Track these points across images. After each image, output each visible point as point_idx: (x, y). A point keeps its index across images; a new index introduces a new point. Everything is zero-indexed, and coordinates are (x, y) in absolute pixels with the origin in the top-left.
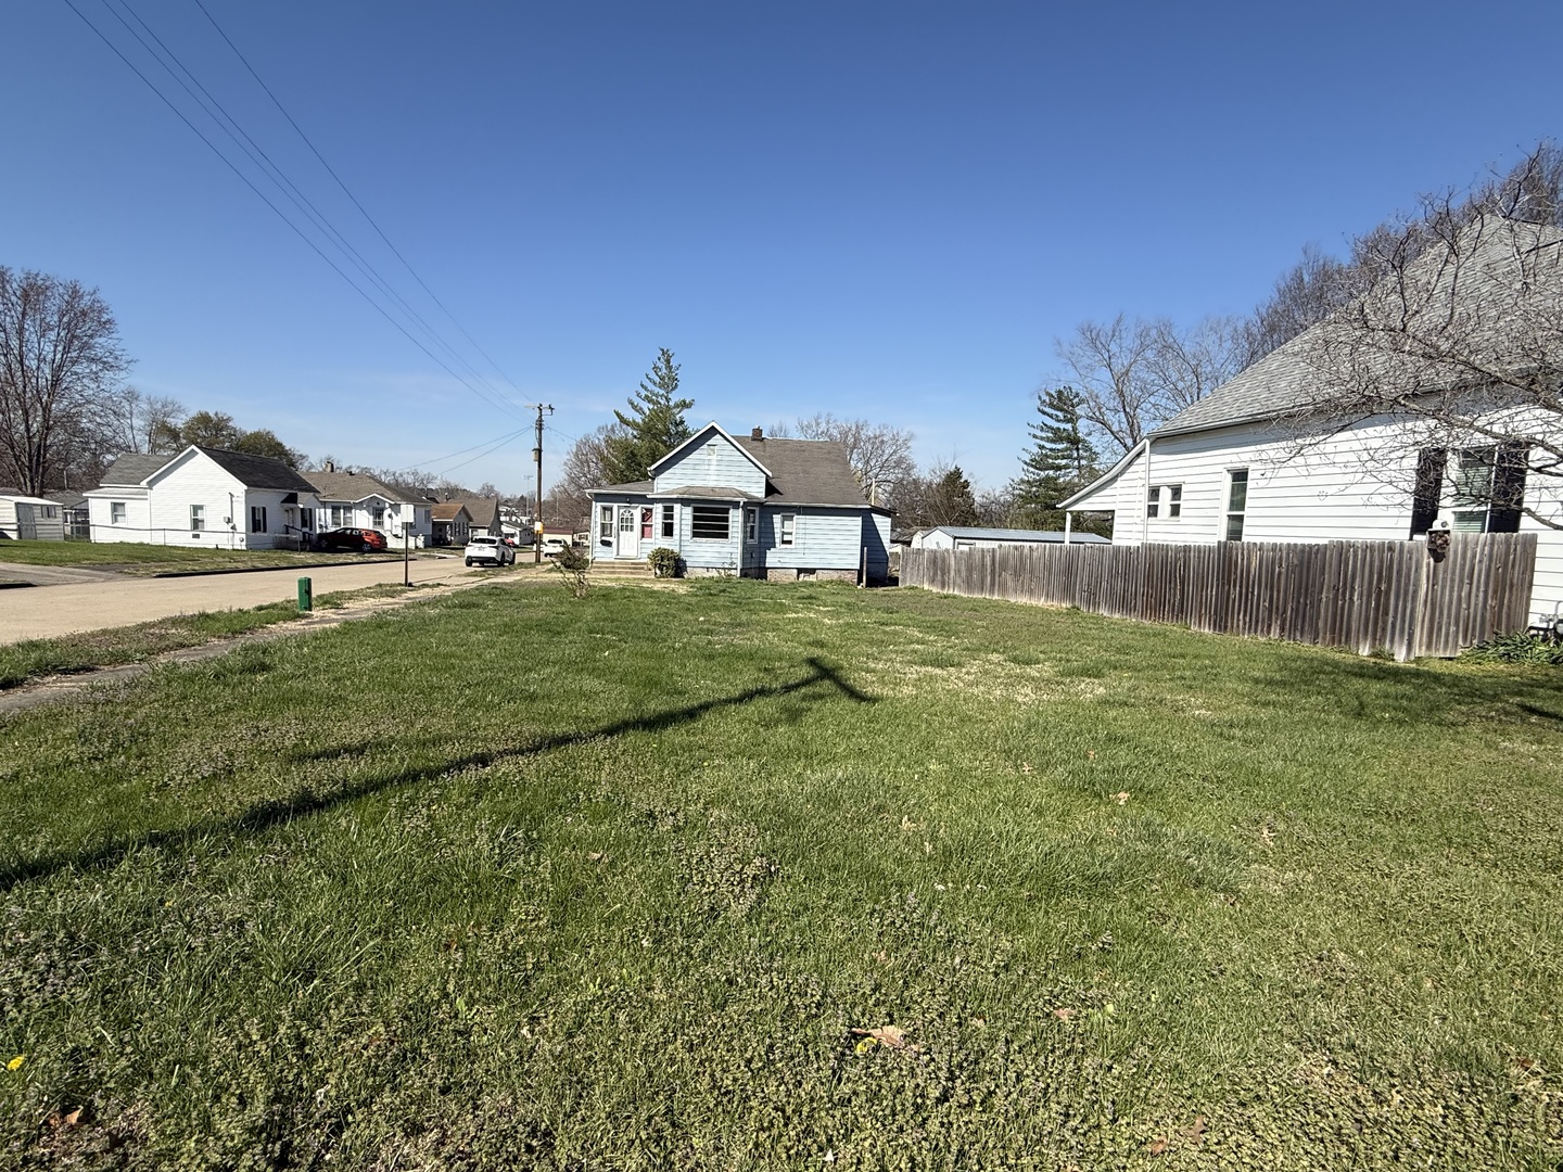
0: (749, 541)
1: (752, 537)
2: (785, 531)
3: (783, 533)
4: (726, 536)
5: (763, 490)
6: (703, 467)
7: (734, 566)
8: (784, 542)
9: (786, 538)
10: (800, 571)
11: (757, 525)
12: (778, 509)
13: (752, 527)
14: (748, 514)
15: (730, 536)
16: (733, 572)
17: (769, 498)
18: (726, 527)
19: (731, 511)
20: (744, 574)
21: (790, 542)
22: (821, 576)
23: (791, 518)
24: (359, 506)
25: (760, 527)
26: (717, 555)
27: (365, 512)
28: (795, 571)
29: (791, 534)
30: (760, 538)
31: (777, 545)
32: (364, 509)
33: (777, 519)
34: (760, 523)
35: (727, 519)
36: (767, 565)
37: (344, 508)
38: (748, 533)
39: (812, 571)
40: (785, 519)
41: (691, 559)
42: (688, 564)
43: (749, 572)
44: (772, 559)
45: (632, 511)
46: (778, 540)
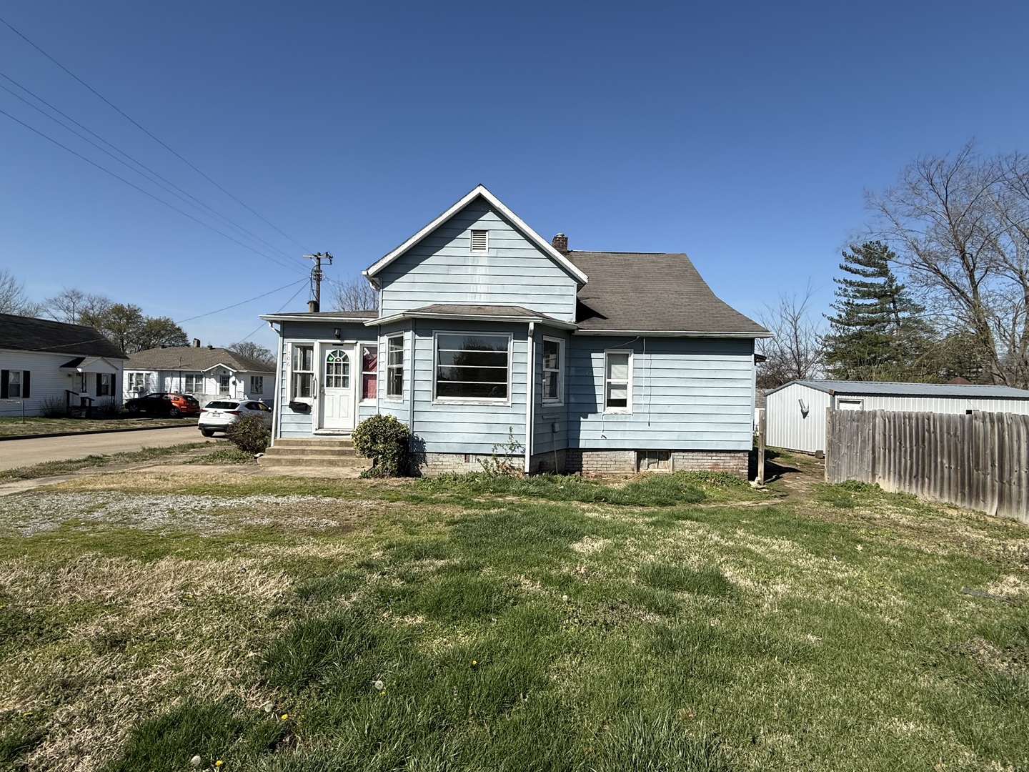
0: (549, 401)
1: (553, 394)
2: (613, 381)
3: (610, 387)
4: (502, 392)
5: (573, 309)
6: (463, 270)
7: (518, 452)
8: (612, 403)
9: (616, 395)
10: (642, 454)
11: (561, 371)
12: (601, 342)
13: (554, 376)
14: (545, 351)
15: (510, 391)
16: (516, 462)
17: (585, 324)
18: (503, 375)
19: (511, 344)
20: (539, 466)
21: (622, 403)
22: (682, 463)
23: (624, 360)
24: (208, 375)
25: (568, 376)
26: (484, 429)
27: (213, 380)
28: (633, 455)
29: (624, 387)
30: (567, 395)
31: (600, 408)
32: (212, 377)
33: (598, 360)
34: (568, 367)
35: (503, 359)
36: (582, 446)
37: (196, 377)
38: (544, 385)
39: (663, 455)
40: (612, 360)
41: (434, 438)
42: (428, 447)
43: (547, 459)
44: (591, 432)
45: (347, 352)
46: (600, 400)
